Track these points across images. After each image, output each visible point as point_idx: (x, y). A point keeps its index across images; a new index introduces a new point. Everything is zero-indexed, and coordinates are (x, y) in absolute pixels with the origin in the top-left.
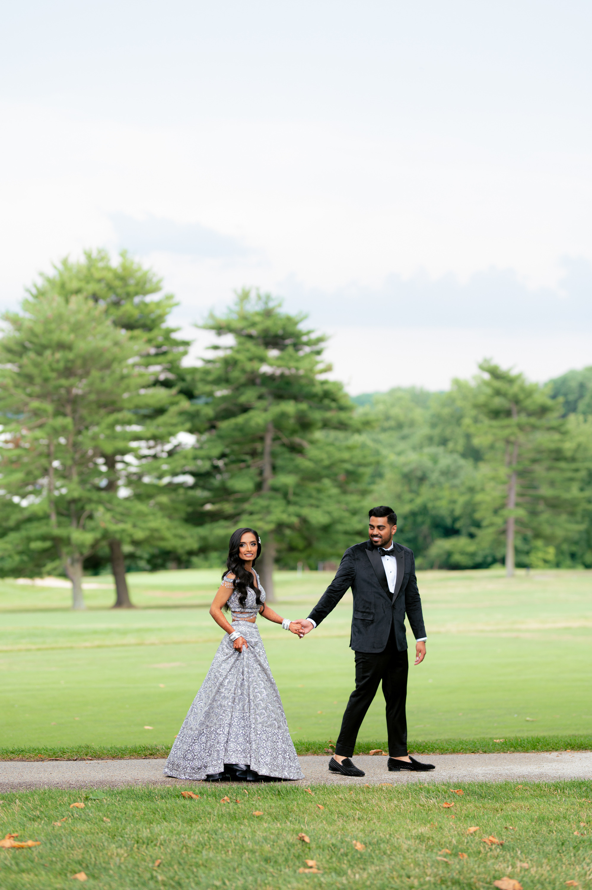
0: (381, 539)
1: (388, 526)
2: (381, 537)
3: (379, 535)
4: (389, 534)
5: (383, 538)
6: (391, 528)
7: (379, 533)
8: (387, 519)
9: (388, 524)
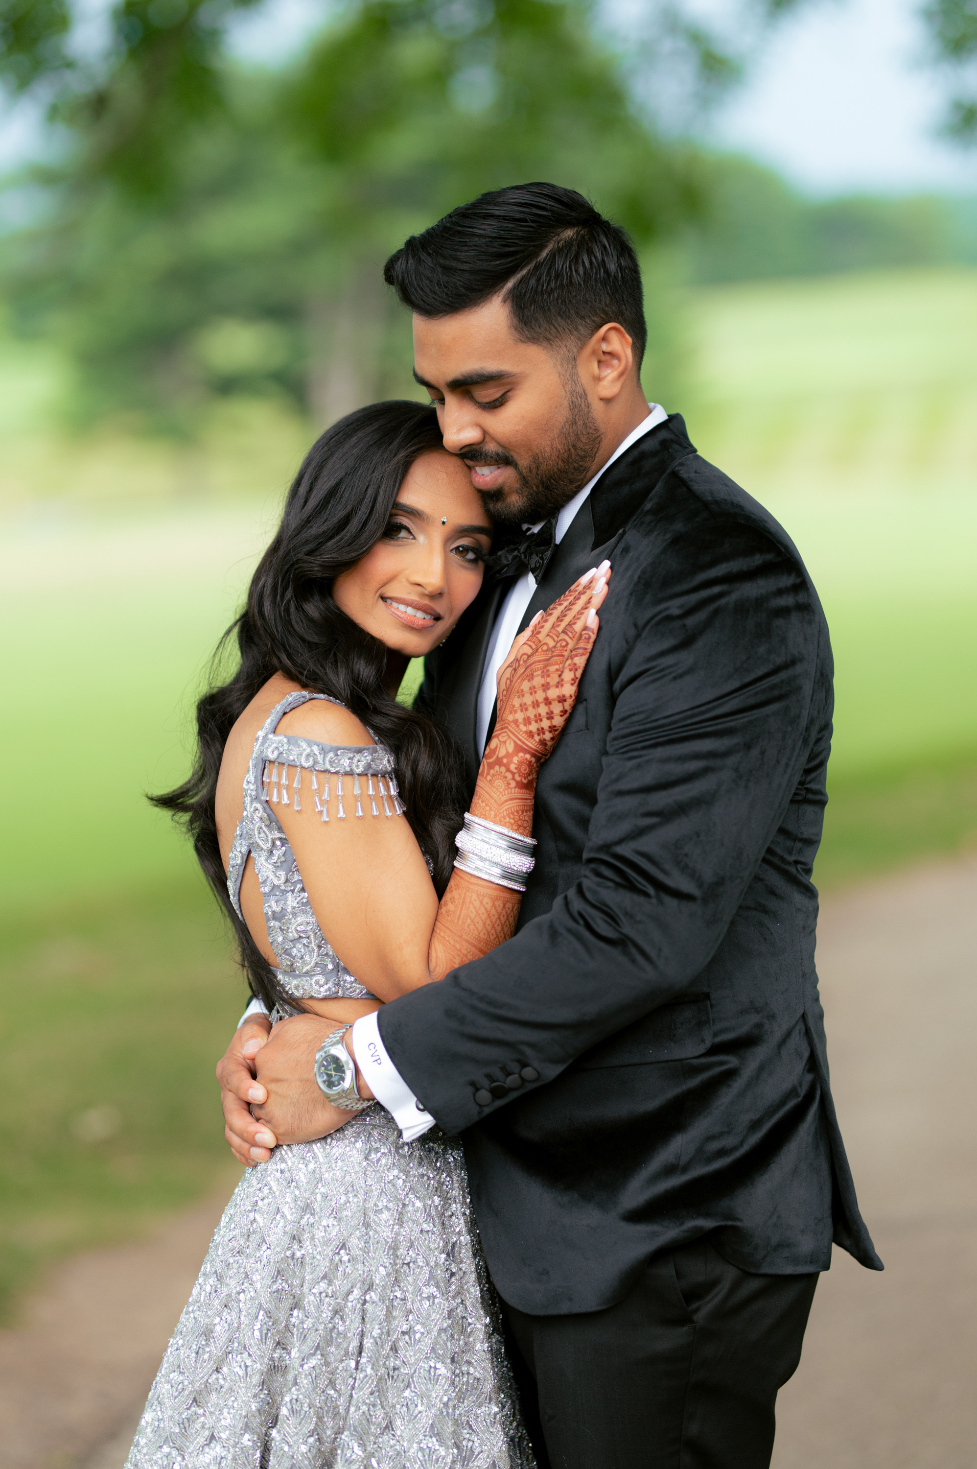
0: (511, 472)
2: (504, 460)
3: (490, 447)
7: (487, 432)
8: (512, 307)
9: (529, 344)
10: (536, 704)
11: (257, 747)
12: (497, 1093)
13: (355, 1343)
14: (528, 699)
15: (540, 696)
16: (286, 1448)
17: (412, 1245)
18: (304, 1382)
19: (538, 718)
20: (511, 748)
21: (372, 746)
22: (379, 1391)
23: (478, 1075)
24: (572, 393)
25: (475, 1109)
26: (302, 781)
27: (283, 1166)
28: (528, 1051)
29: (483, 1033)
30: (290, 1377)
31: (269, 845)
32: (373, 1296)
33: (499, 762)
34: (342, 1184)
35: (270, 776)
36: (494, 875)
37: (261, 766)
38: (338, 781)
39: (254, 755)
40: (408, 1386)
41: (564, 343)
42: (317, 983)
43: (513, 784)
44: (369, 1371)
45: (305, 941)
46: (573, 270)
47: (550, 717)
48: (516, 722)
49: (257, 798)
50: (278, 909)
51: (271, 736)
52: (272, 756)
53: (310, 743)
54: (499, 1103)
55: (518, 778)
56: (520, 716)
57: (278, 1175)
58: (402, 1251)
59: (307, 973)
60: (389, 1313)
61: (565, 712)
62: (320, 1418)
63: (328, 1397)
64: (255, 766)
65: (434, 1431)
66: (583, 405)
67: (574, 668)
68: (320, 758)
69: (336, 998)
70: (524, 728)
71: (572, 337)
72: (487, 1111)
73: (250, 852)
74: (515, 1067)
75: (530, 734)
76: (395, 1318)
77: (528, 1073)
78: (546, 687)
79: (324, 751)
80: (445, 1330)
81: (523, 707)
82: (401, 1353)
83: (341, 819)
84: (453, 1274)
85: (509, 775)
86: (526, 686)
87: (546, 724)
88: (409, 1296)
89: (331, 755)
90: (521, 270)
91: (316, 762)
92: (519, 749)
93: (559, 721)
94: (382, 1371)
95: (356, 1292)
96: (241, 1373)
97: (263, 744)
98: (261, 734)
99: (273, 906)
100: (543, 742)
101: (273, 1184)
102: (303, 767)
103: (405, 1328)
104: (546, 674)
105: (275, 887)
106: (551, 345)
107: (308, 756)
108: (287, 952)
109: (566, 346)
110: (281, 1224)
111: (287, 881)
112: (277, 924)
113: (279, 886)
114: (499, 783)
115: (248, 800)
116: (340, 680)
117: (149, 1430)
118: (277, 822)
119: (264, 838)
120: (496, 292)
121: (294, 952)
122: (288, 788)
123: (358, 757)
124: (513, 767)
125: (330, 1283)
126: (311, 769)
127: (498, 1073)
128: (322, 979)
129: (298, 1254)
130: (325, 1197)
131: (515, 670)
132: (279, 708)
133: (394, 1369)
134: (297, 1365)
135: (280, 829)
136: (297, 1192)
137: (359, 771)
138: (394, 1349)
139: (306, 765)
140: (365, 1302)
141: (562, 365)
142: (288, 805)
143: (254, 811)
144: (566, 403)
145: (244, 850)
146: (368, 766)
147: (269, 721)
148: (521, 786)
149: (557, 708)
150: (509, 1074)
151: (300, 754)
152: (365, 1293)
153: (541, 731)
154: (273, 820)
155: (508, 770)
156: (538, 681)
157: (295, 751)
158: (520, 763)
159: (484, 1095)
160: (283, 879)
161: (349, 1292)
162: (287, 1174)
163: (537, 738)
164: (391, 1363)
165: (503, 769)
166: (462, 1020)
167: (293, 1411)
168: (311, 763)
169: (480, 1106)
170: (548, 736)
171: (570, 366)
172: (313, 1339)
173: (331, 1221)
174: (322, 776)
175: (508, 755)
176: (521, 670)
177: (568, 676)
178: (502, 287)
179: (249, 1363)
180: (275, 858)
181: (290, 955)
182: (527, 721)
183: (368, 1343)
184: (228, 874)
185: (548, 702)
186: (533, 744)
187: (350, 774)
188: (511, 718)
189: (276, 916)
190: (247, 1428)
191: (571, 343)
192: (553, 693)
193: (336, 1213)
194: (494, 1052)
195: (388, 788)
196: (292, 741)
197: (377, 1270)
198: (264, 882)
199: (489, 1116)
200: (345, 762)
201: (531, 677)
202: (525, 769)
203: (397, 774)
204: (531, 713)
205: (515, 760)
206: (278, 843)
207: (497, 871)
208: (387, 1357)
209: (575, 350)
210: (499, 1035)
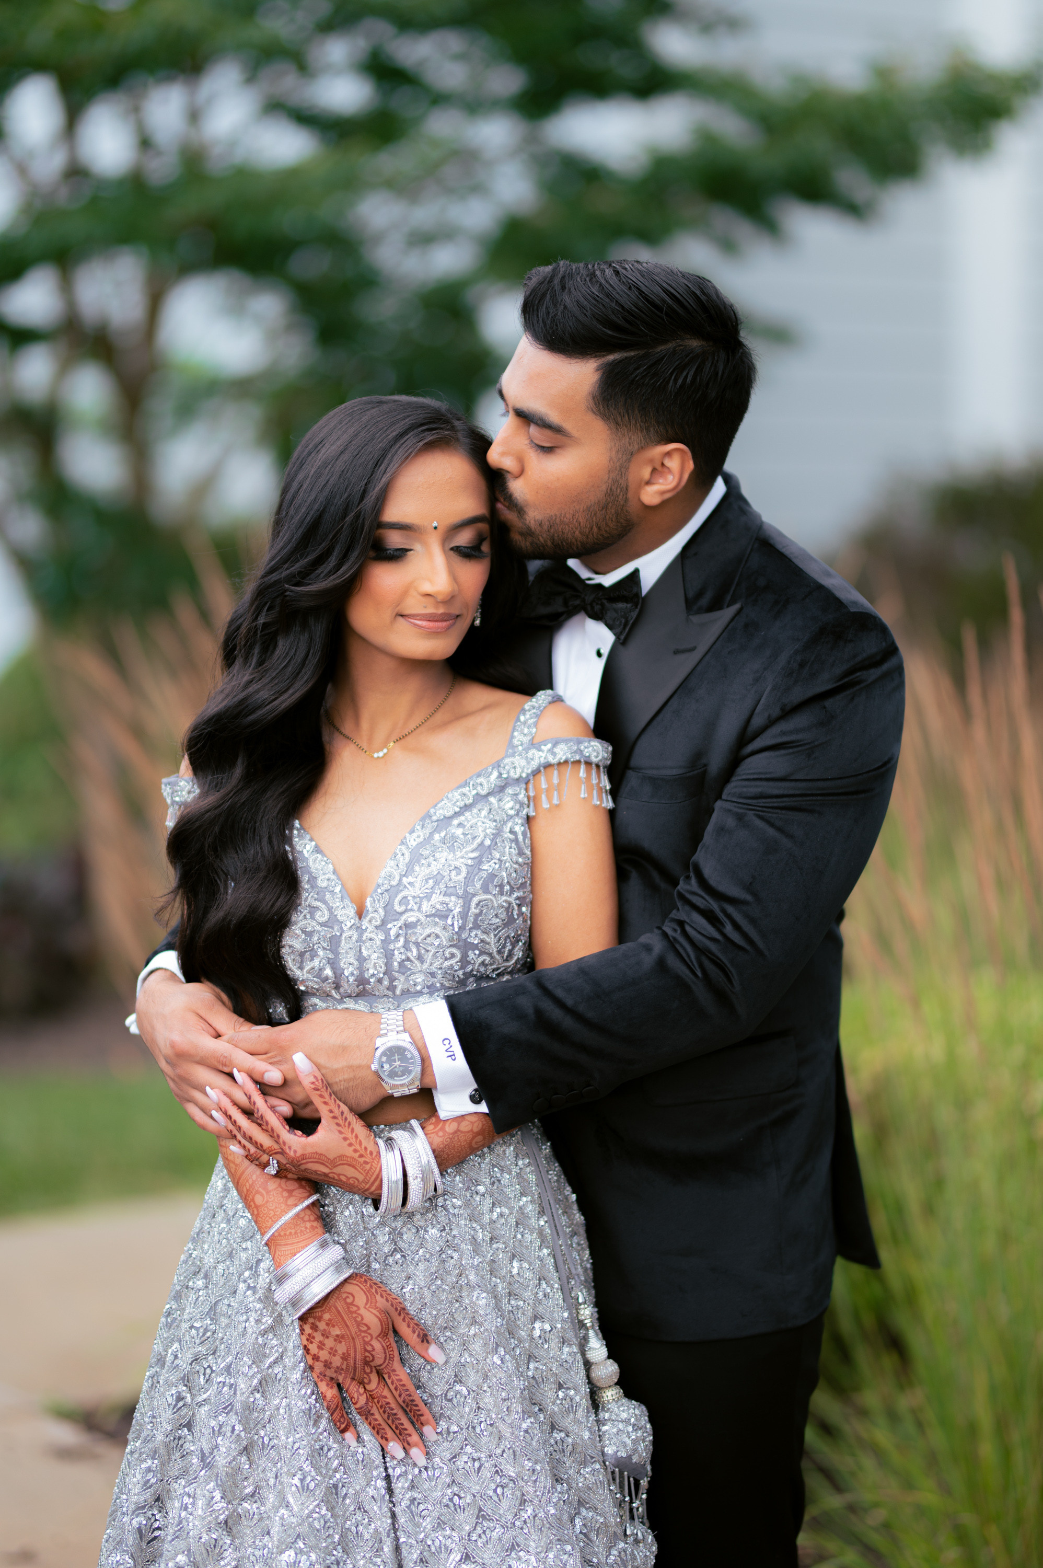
8: (601, 378)
9: (598, 418)
24: (615, 481)
41: (630, 434)
46: (673, 378)
66: (621, 497)
71: (640, 434)
90: (631, 350)
106: (618, 430)
109: (630, 439)
120: (595, 357)
141: (617, 452)
144: (604, 488)
171: (625, 458)
178: (603, 356)
191: (637, 438)
209: (636, 447)
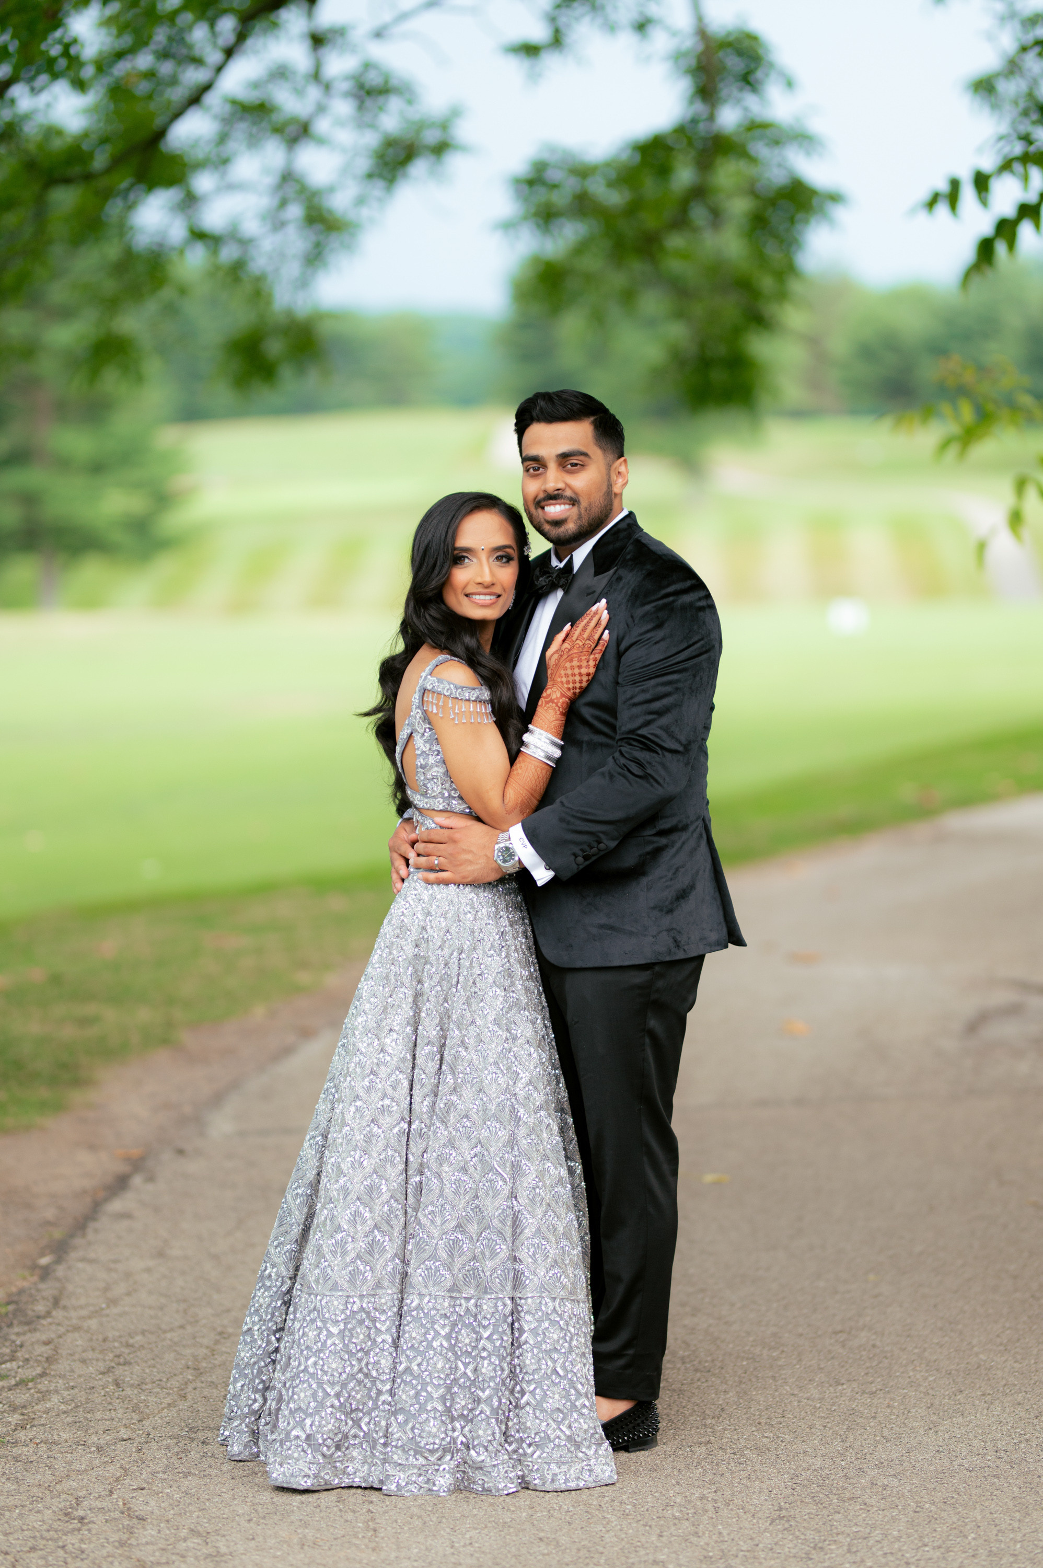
0: (575, 510)
1: (598, 456)
2: (574, 502)
3: (568, 493)
4: (604, 488)
5: (584, 504)
6: (609, 467)
7: (567, 485)
9: (598, 448)
10: (574, 675)
11: (421, 681)
12: (586, 858)
13: (455, 980)
14: (569, 672)
15: (576, 671)
16: (425, 1033)
17: (481, 931)
18: (432, 999)
19: (574, 682)
20: (559, 695)
21: (480, 687)
22: (468, 1002)
23: (576, 850)
25: (575, 866)
26: (444, 702)
27: (416, 892)
28: (602, 836)
29: (579, 828)
30: (425, 997)
31: (423, 731)
32: (463, 955)
33: (552, 701)
34: (447, 900)
35: (428, 697)
36: (540, 755)
37: (422, 691)
38: (463, 704)
39: (419, 685)
40: (482, 1000)
42: (438, 802)
43: (558, 713)
44: (462, 993)
45: (435, 781)
47: (581, 682)
48: (562, 682)
49: (418, 707)
50: (424, 763)
51: (429, 677)
52: (429, 688)
53: (449, 683)
54: (588, 863)
55: (561, 710)
56: (564, 679)
57: (414, 896)
58: (476, 934)
59: (434, 797)
60: (471, 964)
61: (588, 680)
62: (441, 1018)
63: (445, 1008)
64: (419, 691)
65: (496, 1022)
67: (595, 660)
68: (454, 691)
69: (447, 811)
70: (566, 686)
72: (581, 867)
73: (412, 733)
74: (595, 844)
75: (569, 689)
76: (474, 967)
77: (602, 846)
78: (580, 667)
79: (456, 688)
80: (500, 973)
81: (567, 676)
82: (478, 985)
83: (464, 723)
84: (503, 947)
85: (557, 708)
86: (568, 665)
87: (578, 685)
88: (481, 956)
89: (460, 690)
91: (451, 694)
92: (562, 695)
93: (584, 684)
94: (468, 993)
95: (455, 954)
96: (403, 997)
97: (424, 680)
98: (424, 674)
99: (421, 761)
100: (574, 693)
101: (412, 903)
102: (445, 695)
103: (479, 972)
104: (580, 660)
105: (423, 752)
107: (448, 690)
108: (425, 785)
110: (417, 921)
111: (430, 749)
112: (422, 770)
113: (425, 752)
114: (551, 711)
115: (414, 706)
116: (460, 649)
117: (360, 1027)
118: (429, 720)
119: (421, 727)
121: (429, 785)
122: (437, 705)
123: (473, 692)
124: (559, 704)
125: (442, 950)
126: (448, 697)
127: (586, 847)
128: (441, 800)
129: (426, 937)
130: (438, 906)
131: (561, 656)
132: (434, 662)
133: (475, 993)
134: (428, 991)
135: (430, 723)
136: (424, 905)
137: (473, 699)
138: (474, 983)
139: (447, 694)
140: (460, 959)
142: (436, 714)
143: (417, 714)
145: (409, 732)
146: (478, 697)
147: (428, 668)
148: (562, 714)
149: (585, 678)
150: (592, 848)
151: (443, 688)
152: (460, 954)
153: (575, 688)
154: (427, 718)
155: (557, 706)
156: (575, 663)
157: (441, 686)
158: (563, 703)
159: (580, 859)
160: (428, 748)
161: (452, 954)
162: (418, 896)
163: (572, 691)
164: (473, 989)
165: (554, 705)
166: (568, 823)
167: (428, 1015)
168: (448, 694)
169: (578, 865)
170: (578, 691)
172: (436, 978)
173: (442, 919)
174: (454, 700)
175: (557, 698)
176: (565, 657)
177: (592, 663)
179: (406, 991)
180: (425, 738)
181: (426, 786)
182: (568, 682)
183: (461, 978)
184: (398, 742)
185: (580, 675)
186: (570, 694)
187: (468, 700)
188: (559, 680)
189: (422, 767)
190: (408, 1024)
192: (584, 671)
193: (444, 915)
194: (584, 838)
195: (486, 709)
196: (439, 681)
197: (465, 942)
198: (418, 749)
199: (583, 870)
200: (467, 695)
201: (571, 661)
202: (565, 706)
203: (492, 702)
204: (571, 679)
205: (561, 701)
206: (428, 730)
207: (543, 754)
208: (471, 987)
210: (587, 829)
